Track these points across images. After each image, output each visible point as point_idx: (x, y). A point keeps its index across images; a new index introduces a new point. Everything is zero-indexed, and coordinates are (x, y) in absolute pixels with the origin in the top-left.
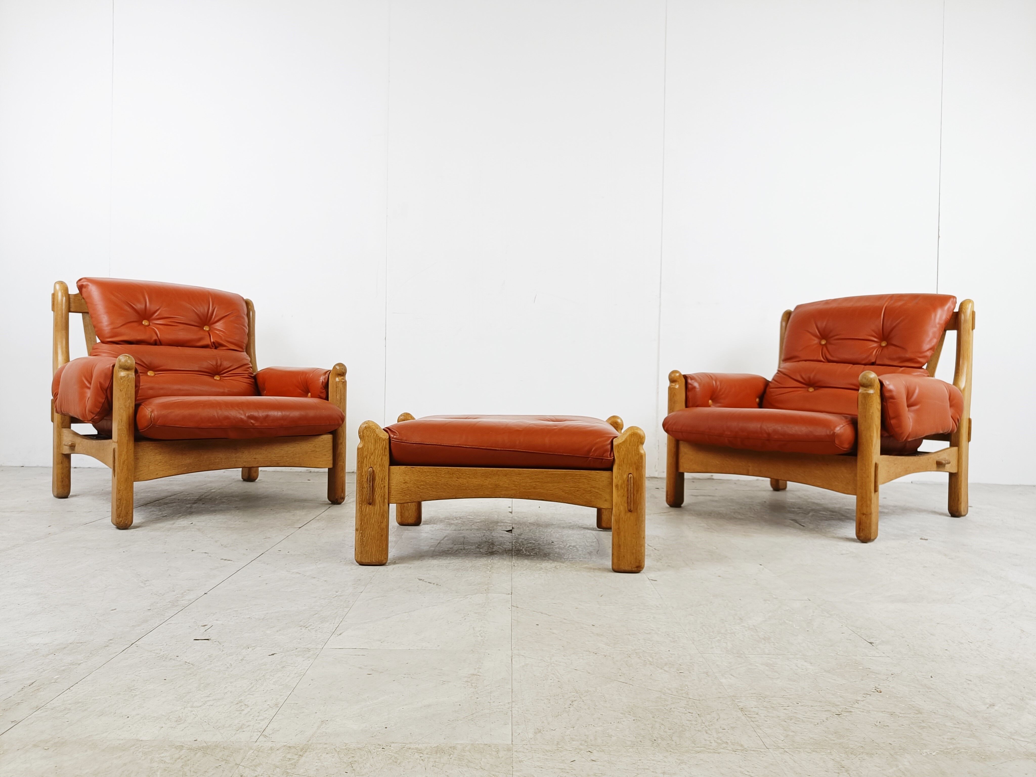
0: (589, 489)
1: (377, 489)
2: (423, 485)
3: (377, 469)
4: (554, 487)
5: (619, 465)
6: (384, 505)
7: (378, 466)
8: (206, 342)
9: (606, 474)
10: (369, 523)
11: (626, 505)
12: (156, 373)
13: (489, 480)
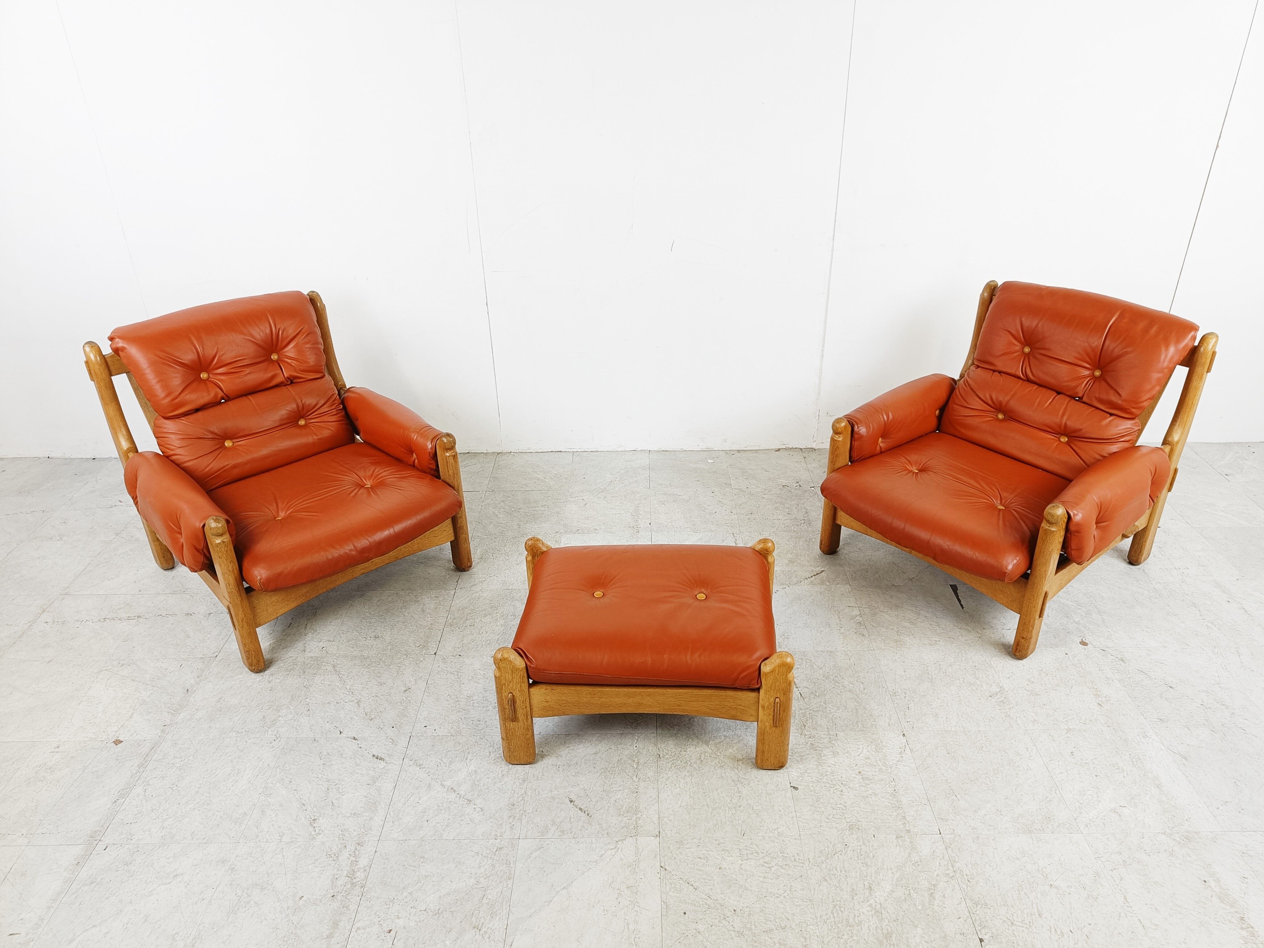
0: (735, 706)
1: (518, 709)
2: (566, 704)
3: (517, 694)
4: (699, 705)
5: (766, 691)
6: (527, 721)
7: (518, 692)
8: (280, 379)
9: (753, 695)
10: (514, 735)
11: (772, 722)
12: (234, 441)
13: (633, 699)
